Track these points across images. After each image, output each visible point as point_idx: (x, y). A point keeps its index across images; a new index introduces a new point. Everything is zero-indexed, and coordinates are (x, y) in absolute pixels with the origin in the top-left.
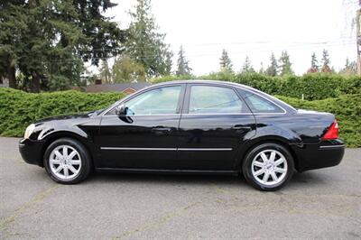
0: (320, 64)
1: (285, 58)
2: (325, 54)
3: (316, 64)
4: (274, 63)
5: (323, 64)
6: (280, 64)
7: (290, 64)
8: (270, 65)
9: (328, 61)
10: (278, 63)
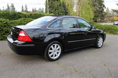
0: (25, 9)
1: (13, 6)
2: (26, 6)
4: (8, 8)
7: (15, 8)
8: (7, 8)
9: (27, 9)
10: (10, 8)
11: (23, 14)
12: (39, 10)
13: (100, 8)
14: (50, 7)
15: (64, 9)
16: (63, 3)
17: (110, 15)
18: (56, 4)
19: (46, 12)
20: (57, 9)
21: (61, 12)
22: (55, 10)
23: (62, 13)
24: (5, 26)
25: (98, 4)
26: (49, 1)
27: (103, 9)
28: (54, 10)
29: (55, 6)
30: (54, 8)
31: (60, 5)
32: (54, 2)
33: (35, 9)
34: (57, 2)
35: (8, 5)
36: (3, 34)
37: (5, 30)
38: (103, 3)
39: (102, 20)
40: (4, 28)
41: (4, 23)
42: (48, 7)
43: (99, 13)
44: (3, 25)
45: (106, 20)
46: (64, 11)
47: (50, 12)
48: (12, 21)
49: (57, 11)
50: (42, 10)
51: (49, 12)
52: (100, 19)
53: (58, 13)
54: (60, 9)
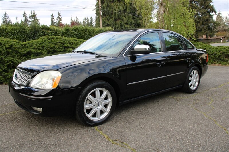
0: (56, 20)
1: (34, 16)
2: (59, 15)
3: (54, 21)
4: (26, 19)
5: (58, 21)
6: (30, 20)
7: (37, 20)
8: (23, 20)
9: (60, 20)
10: (29, 19)
11: (51, 30)
12: (84, 21)
13: (204, 14)
14: (104, 15)
15: (133, 18)
16: (131, 4)
17: (225, 28)
18: (117, 7)
19: (98, 24)
20: (119, 19)
21: (127, 24)
22: (115, 20)
23: (128, 26)
24: (8, 53)
25: (199, 6)
26: (102, 2)
27: (211, 16)
28: (112, 20)
29: (114, 11)
30: (113, 15)
31: (125, 11)
32: (112, 4)
33: (77, 20)
34: (117, 3)
35: (25, 13)
36: (3, 71)
37: (8, 62)
38: (211, 4)
39: (209, 38)
40: (5, 57)
41: (7, 46)
42: (101, 13)
43: (203, 24)
44: (4, 50)
45: (218, 37)
46: (133, 21)
47: (106, 25)
48: (24, 43)
49: (118, 22)
50: (90, 21)
51: (103, 24)
52: (204, 37)
53: (121, 25)
54: (125, 17)
